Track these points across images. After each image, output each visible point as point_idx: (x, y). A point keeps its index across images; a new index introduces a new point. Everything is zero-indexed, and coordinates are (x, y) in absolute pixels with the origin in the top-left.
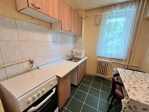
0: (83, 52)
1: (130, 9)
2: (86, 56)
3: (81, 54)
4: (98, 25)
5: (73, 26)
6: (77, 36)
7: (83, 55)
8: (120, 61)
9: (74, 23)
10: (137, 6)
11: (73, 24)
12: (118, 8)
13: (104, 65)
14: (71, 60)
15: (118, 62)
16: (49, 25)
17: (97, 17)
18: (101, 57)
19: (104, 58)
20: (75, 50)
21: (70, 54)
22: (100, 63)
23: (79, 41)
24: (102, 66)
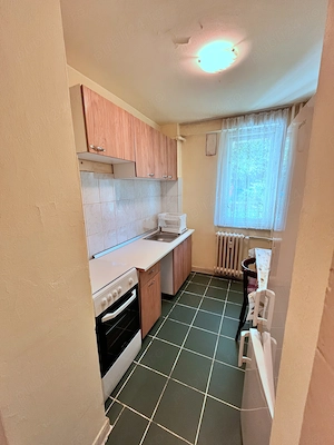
0: (183, 218)
1: (273, 125)
2: (189, 227)
3: (178, 224)
4: (212, 155)
5: (156, 164)
6: (167, 183)
7: (183, 226)
8: (267, 234)
9: (160, 157)
10: (286, 118)
11: (157, 160)
12: (251, 122)
13: (231, 244)
14: (155, 238)
15: (263, 237)
16: (109, 169)
17: (210, 137)
18: (224, 229)
19: (232, 229)
20: (164, 216)
21: (152, 225)
22: (223, 242)
23: (171, 192)
24: (229, 249)
